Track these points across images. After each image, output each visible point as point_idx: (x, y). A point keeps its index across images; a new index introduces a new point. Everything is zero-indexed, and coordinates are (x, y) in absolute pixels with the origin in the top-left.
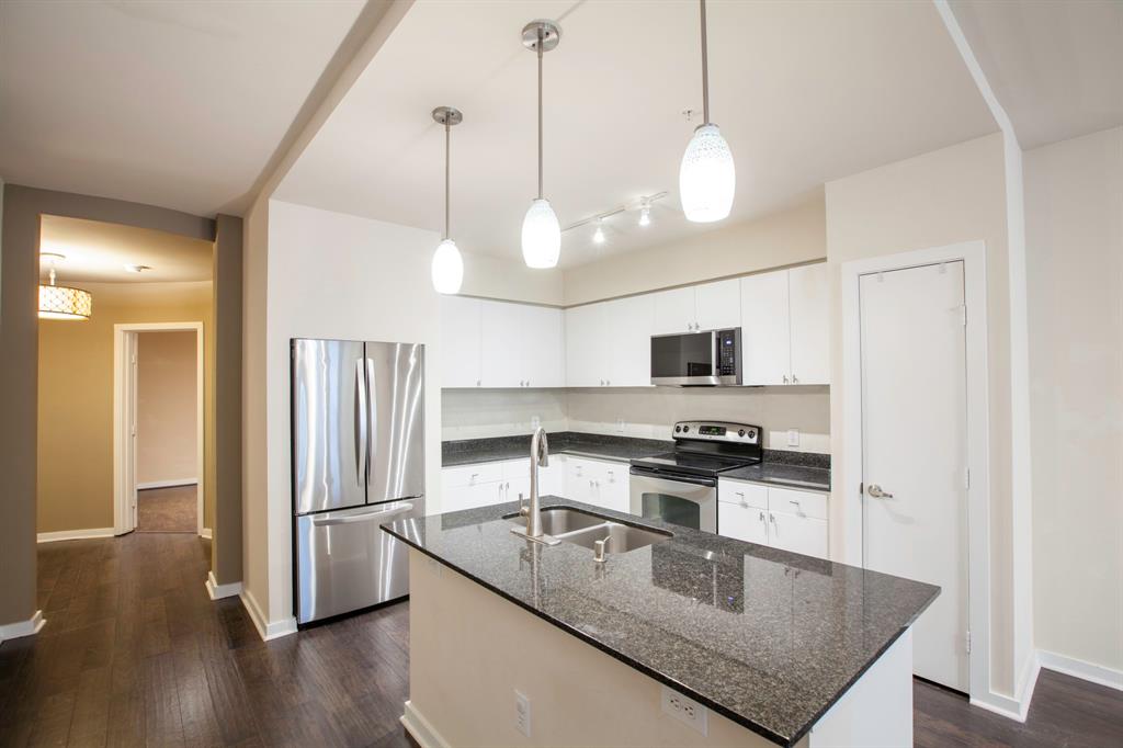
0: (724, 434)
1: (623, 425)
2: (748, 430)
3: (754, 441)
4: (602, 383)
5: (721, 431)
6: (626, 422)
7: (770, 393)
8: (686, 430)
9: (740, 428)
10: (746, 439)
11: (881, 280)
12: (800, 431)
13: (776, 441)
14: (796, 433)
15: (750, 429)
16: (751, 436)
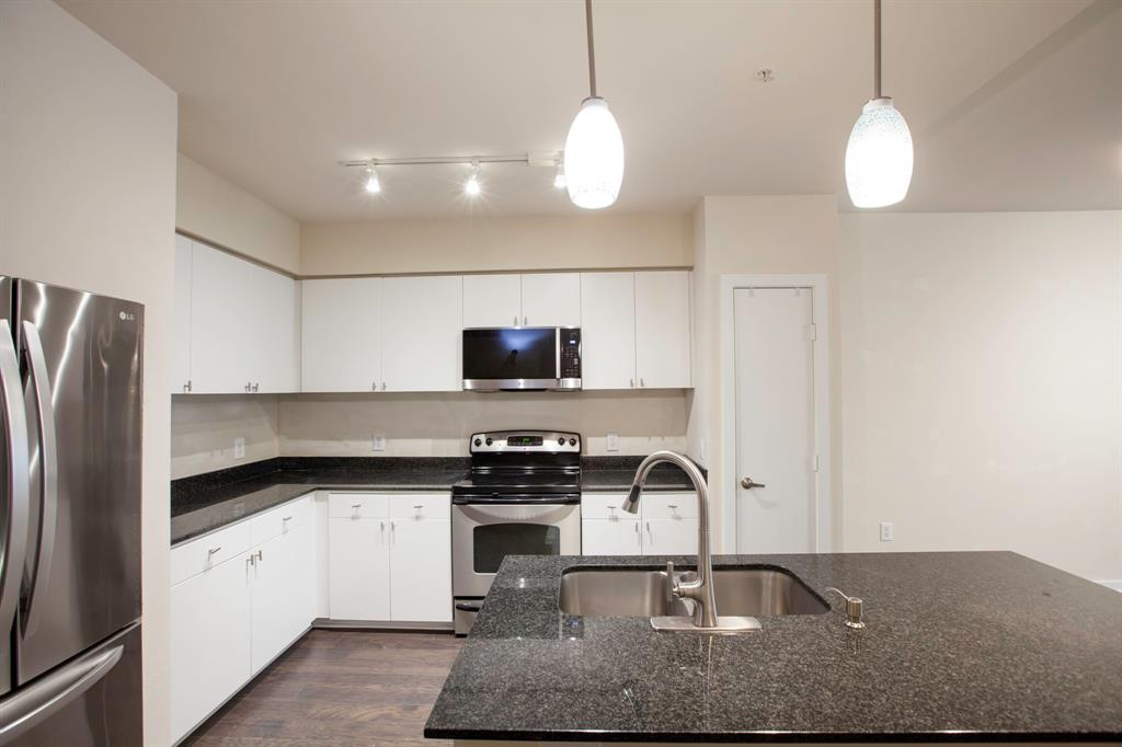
0: (541, 444)
1: (383, 442)
2: (569, 437)
3: (576, 449)
4: (374, 387)
5: (537, 441)
6: (388, 438)
7: (586, 398)
8: (489, 443)
9: (559, 436)
10: (567, 447)
11: (752, 295)
12: (619, 436)
13: (596, 447)
14: (616, 437)
15: (571, 437)
16: (573, 444)
